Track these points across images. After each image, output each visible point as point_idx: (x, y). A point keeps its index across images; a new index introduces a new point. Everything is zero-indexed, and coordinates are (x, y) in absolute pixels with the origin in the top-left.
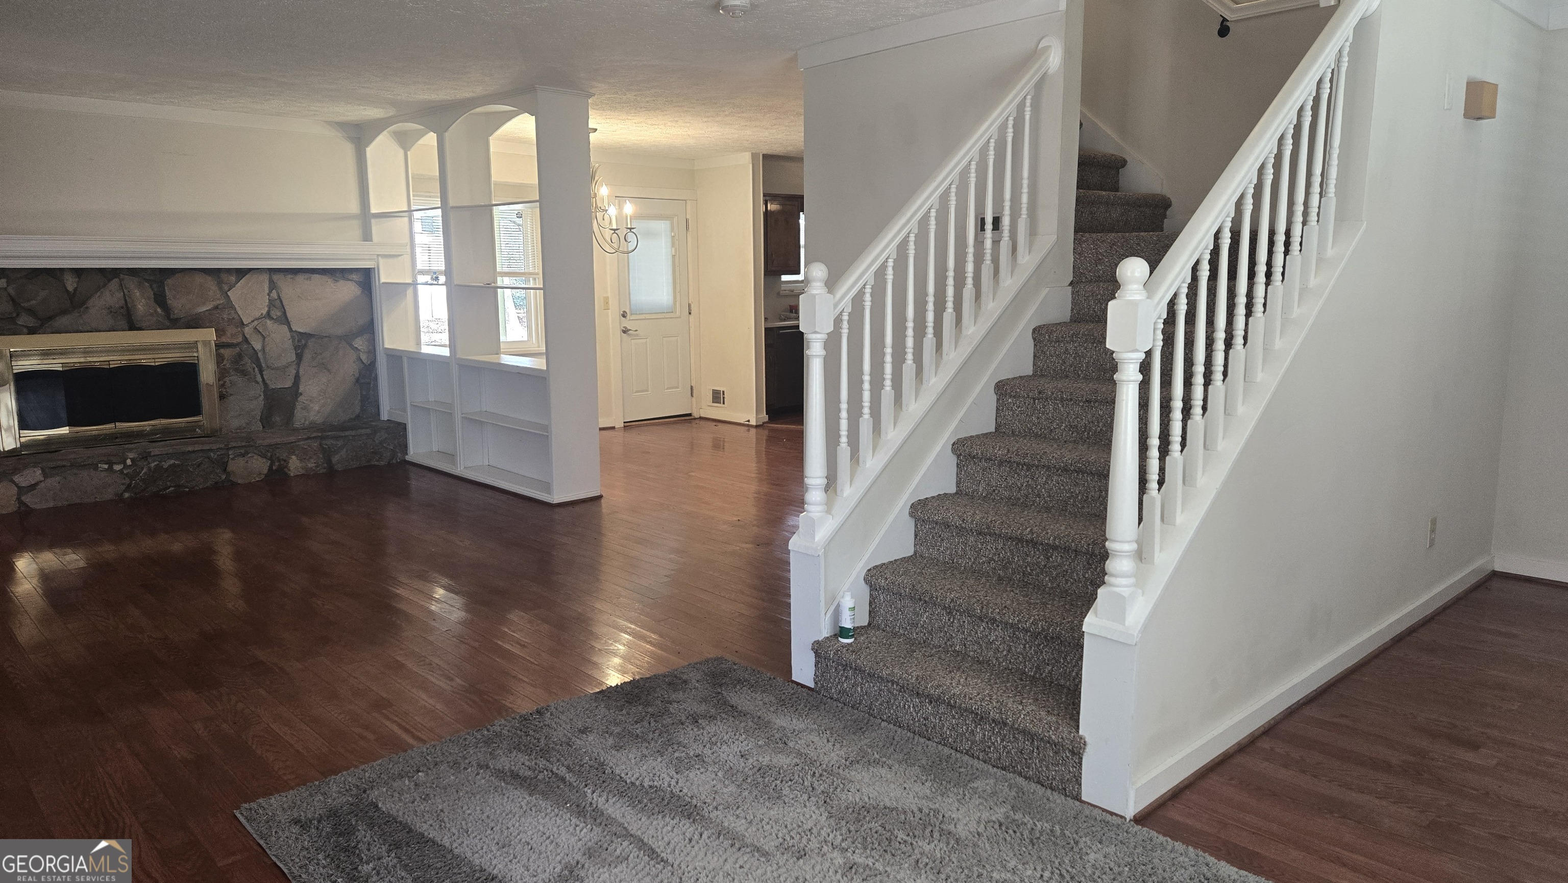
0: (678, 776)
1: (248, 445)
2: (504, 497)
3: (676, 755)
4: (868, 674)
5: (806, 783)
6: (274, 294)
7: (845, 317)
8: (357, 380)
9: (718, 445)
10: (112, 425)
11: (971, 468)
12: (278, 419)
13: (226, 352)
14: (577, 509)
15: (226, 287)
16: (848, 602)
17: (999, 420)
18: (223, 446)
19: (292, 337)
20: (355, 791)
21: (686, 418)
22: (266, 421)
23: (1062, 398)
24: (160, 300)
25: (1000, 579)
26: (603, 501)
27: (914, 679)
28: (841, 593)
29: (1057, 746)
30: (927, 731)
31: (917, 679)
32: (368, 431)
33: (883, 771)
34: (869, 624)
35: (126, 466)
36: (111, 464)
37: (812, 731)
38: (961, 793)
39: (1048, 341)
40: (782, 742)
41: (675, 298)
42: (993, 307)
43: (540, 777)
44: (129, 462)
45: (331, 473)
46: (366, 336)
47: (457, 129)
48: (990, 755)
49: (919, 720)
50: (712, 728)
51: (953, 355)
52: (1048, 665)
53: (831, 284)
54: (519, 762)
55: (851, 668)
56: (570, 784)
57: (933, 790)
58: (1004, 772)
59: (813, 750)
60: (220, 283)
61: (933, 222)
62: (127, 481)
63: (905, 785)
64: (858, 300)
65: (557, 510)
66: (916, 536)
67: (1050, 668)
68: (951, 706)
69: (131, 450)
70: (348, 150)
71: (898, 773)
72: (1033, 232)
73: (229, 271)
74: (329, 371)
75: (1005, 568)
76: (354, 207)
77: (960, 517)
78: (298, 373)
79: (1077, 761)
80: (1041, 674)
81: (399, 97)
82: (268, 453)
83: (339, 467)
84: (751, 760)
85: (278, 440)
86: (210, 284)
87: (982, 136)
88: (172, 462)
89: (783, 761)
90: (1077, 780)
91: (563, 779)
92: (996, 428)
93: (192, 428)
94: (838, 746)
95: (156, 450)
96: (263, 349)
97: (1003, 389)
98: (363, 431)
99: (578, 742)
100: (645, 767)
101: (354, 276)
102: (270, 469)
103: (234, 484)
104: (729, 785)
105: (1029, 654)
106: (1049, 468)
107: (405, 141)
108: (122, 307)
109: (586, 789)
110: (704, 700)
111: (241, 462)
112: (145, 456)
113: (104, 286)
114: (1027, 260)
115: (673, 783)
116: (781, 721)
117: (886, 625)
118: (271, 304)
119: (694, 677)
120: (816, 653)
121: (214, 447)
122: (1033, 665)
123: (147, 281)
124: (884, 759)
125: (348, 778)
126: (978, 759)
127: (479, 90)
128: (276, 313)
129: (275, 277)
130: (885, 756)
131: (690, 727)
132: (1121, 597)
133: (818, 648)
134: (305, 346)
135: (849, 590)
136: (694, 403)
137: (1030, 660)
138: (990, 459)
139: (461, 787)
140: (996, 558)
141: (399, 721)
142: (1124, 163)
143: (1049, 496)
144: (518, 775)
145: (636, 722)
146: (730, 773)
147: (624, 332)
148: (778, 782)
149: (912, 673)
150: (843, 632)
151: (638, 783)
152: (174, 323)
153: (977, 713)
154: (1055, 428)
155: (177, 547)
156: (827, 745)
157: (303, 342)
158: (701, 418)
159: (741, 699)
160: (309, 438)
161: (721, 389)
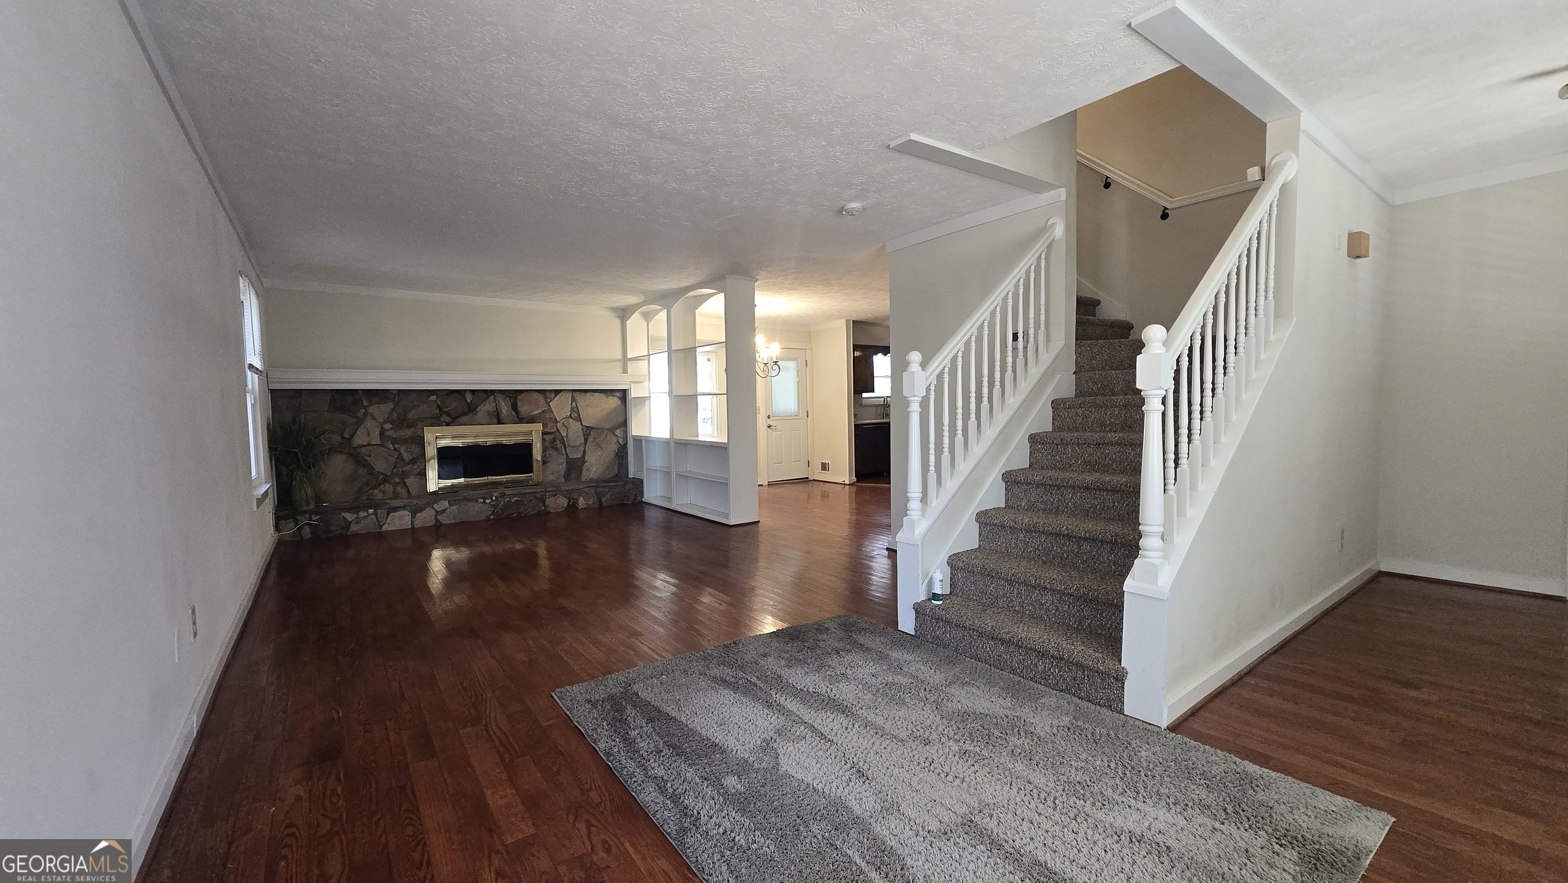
0: (832, 686)
1: (557, 491)
2: (700, 521)
3: (828, 673)
4: (955, 624)
5: (921, 695)
6: (574, 404)
7: (933, 387)
8: (617, 454)
9: (825, 495)
10: (486, 478)
11: (1016, 490)
12: (573, 476)
13: (547, 437)
14: (745, 528)
15: (549, 401)
16: (938, 576)
17: (1032, 460)
18: (543, 490)
19: (583, 429)
20: (623, 685)
21: (805, 480)
22: (567, 477)
23: (1078, 443)
24: (515, 407)
25: (1044, 562)
26: (760, 524)
27: (990, 628)
28: (933, 569)
29: (1104, 675)
30: (1000, 664)
31: (992, 628)
32: (622, 483)
33: (974, 690)
34: (951, 593)
35: (492, 500)
36: (485, 499)
37: (918, 662)
38: (1034, 706)
39: (1063, 408)
40: (899, 669)
41: (799, 409)
42: (1025, 386)
43: (740, 682)
44: (494, 498)
45: (601, 506)
46: (623, 428)
47: (678, 306)
48: (1050, 681)
49: (994, 657)
50: (849, 657)
51: (1000, 416)
52: (1088, 619)
53: (924, 365)
54: (727, 673)
55: (942, 620)
56: (760, 688)
57: (1013, 703)
58: (1062, 694)
59: (921, 674)
60: (546, 397)
61: (986, 328)
62: (493, 509)
63: (992, 699)
64: (940, 376)
65: (733, 528)
66: (980, 535)
67: (1089, 621)
68: (1019, 646)
69: (495, 492)
70: (618, 322)
71: (985, 691)
72: (1048, 340)
73: (550, 391)
74: (601, 448)
75: (1047, 554)
76: (619, 355)
77: (1012, 520)
78: (585, 450)
79: (1120, 685)
80: (1083, 626)
81: (647, 288)
82: (568, 495)
83: (605, 504)
84: (880, 679)
85: (573, 488)
86: (541, 398)
87: (1014, 278)
88: (516, 499)
89: (900, 679)
90: (1120, 699)
91: (755, 685)
92: (1030, 465)
93: (527, 480)
94: (938, 672)
95: (508, 492)
96: (567, 436)
97: (1034, 439)
98: (619, 483)
99: (762, 662)
100: (808, 680)
101: (617, 394)
102: (568, 503)
103: (549, 512)
104: (867, 694)
105: (1072, 612)
106: (1074, 488)
107: (648, 316)
108: (495, 411)
109: (771, 692)
110: (841, 640)
111: (552, 499)
112: (503, 495)
113: (487, 399)
114: (1046, 358)
115: (829, 690)
116: (896, 654)
117: (963, 594)
118: (572, 409)
119: (832, 626)
120: (917, 612)
121: (539, 490)
122: (1076, 620)
123: (508, 397)
124: (973, 682)
125: (621, 677)
126: (1041, 684)
127: (692, 281)
128: (574, 415)
129: (576, 395)
130: (974, 680)
131: (835, 656)
132: (1153, 565)
133: (918, 609)
134: (589, 434)
135: (938, 568)
136: (810, 470)
137: (1074, 616)
138: (1030, 484)
139: (690, 686)
140: (1040, 548)
141: (648, 644)
142: (1099, 303)
143: (1075, 507)
144: (725, 680)
145: (799, 652)
146: (866, 686)
147: (769, 427)
148: (901, 693)
149: (989, 622)
150: (935, 597)
151: (805, 689)
152: (520, 420)
153: (1040, 652)
154: (1073, 464)
155: (518, 546)
156: (931, 671)
157: (588, 432)
158: (814, 480)
159: (865, 640)
160: (590, 487)
161: (827, 462)
